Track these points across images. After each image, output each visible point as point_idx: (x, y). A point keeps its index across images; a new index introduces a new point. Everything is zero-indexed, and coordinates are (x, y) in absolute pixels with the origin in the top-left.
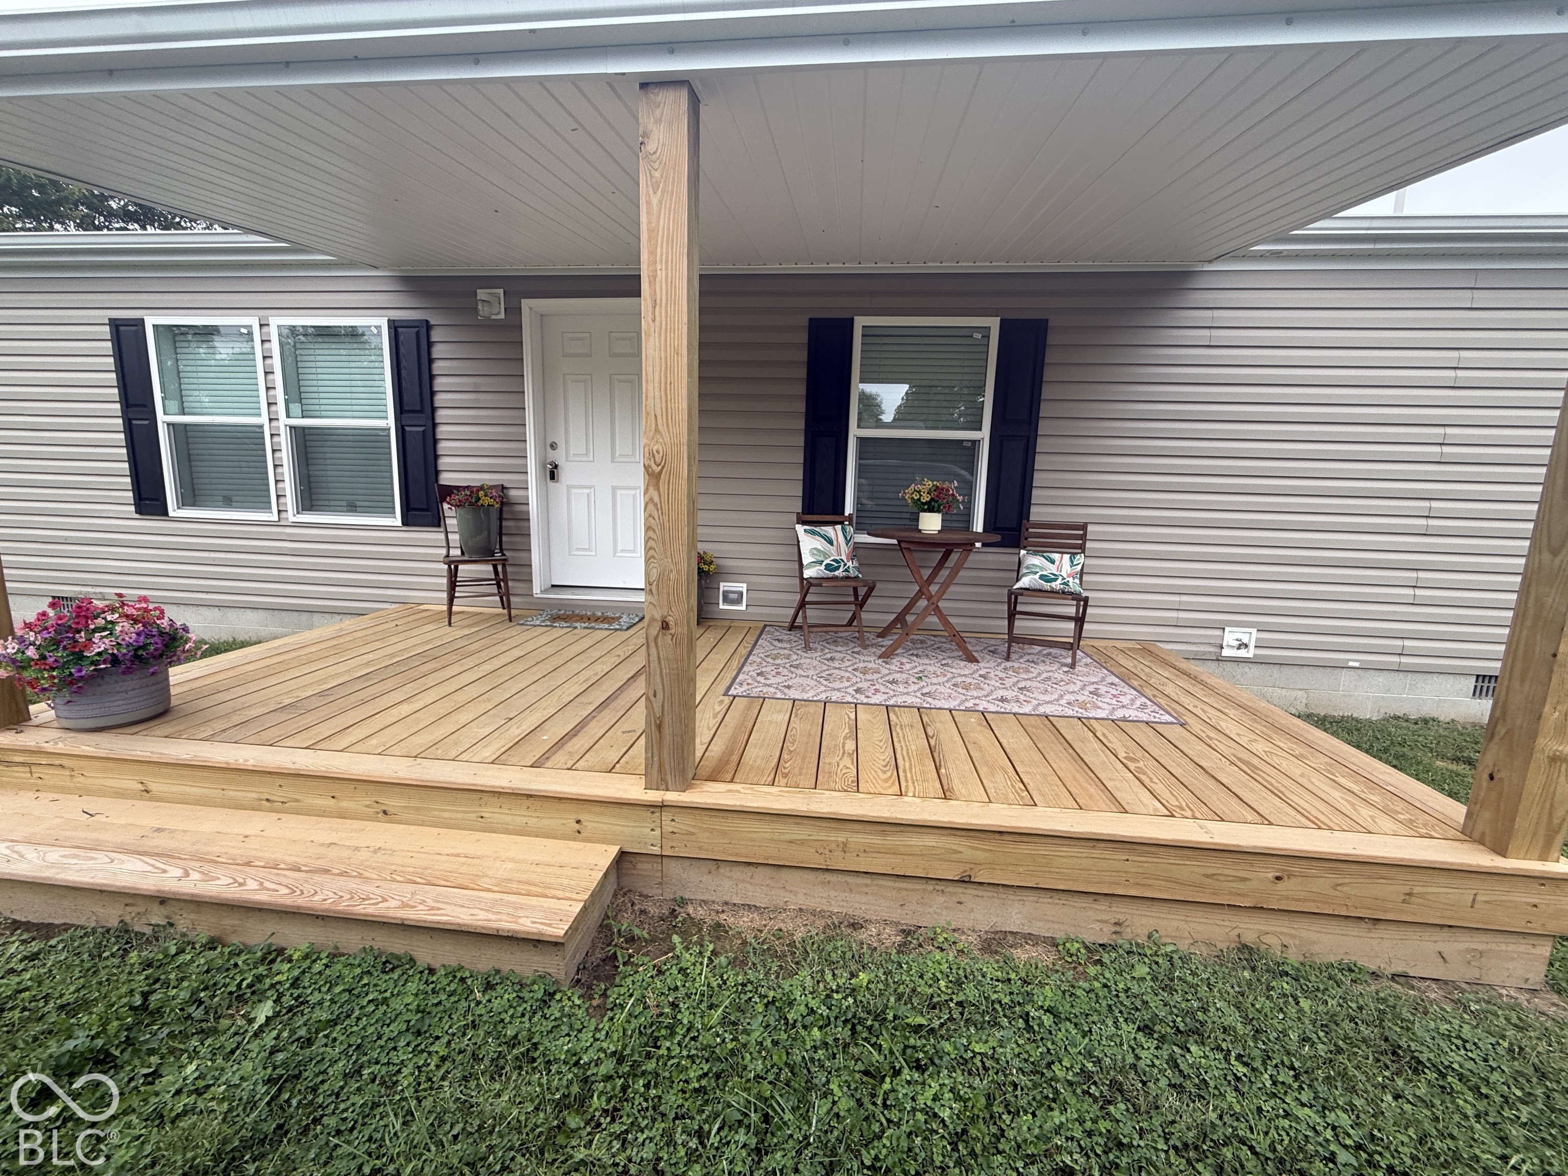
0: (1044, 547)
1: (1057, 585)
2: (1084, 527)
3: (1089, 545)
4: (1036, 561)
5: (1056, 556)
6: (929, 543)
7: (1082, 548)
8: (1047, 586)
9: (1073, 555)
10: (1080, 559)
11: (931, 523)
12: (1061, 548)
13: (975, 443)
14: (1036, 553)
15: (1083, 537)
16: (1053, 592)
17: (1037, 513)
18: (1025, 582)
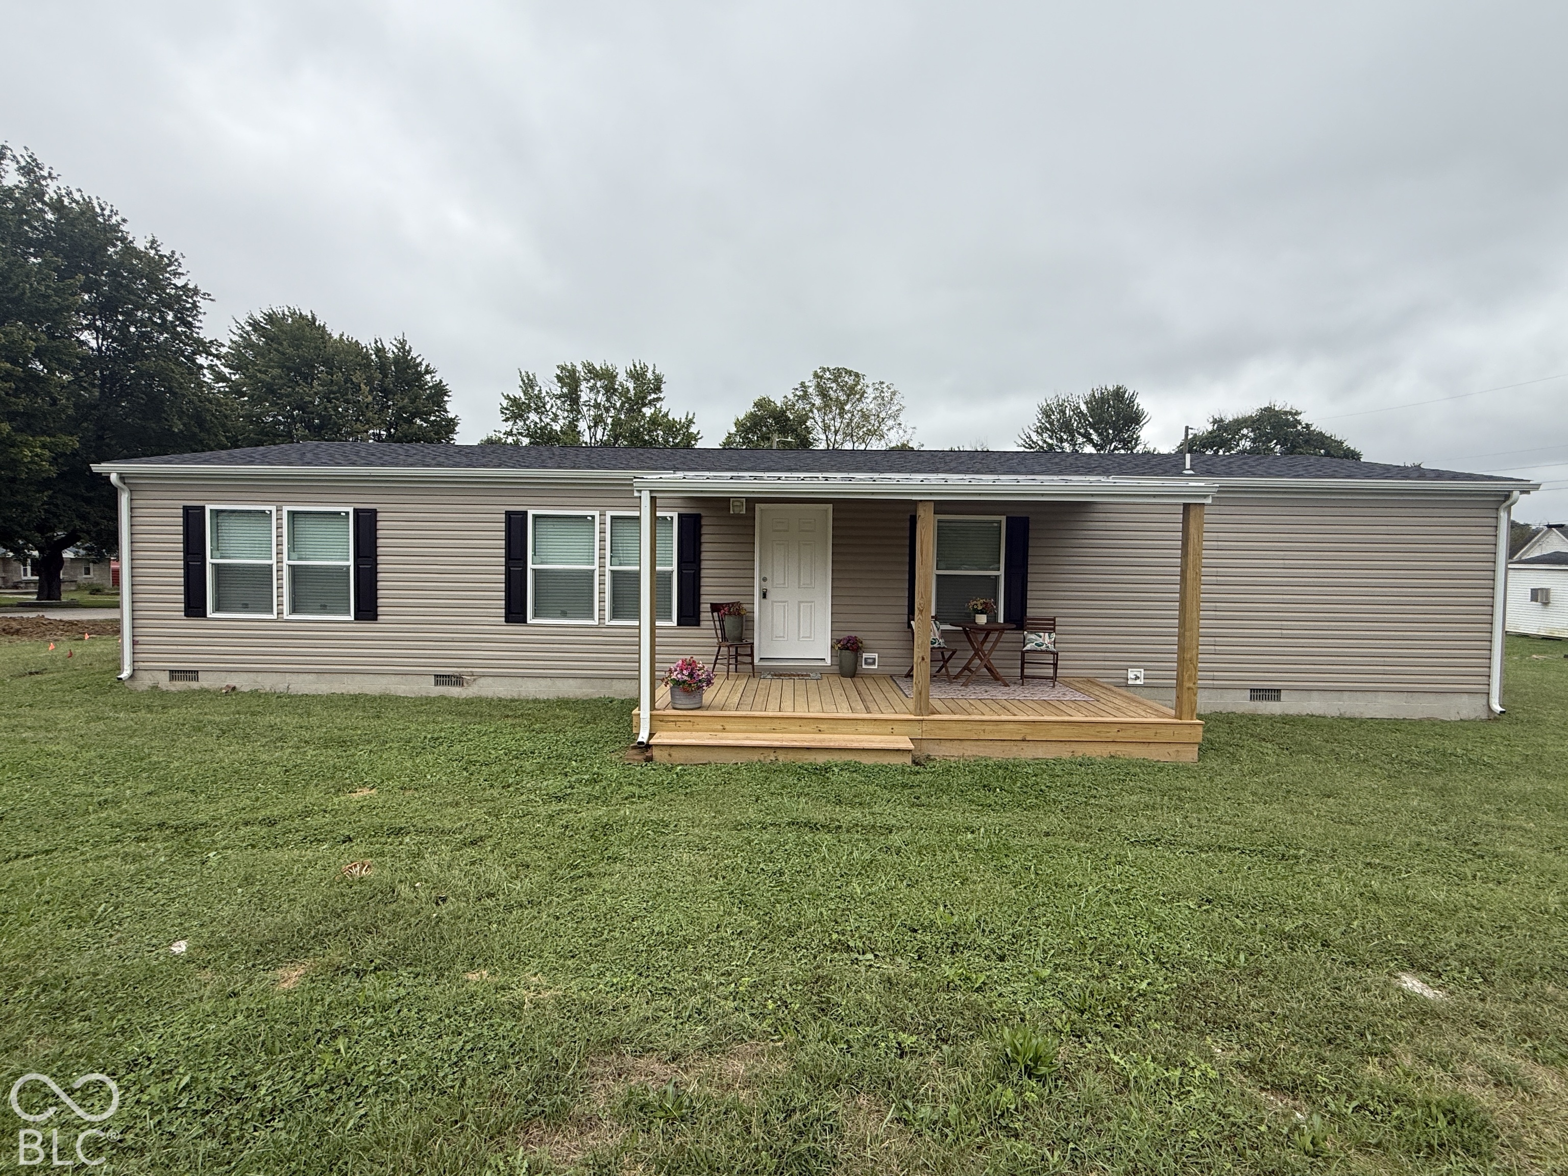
0: (1035, 630)
1: (1043, 648)
2: (1054, 620)
3: (1057, 628)
4: (1033, 636)
5: (1042, 634)
6: (981, 629)
7: (1054, 630)
8: (1039, 648)
9: (1050, 633)
10: (1054, 635)
11: (982, 619)
12: (1044, 630)
13: (997, 577)
14: (1032, 633)
15: (1054, 624)
16: (1042, 651)
17: (1030, 613)
18: (1028, 647)
